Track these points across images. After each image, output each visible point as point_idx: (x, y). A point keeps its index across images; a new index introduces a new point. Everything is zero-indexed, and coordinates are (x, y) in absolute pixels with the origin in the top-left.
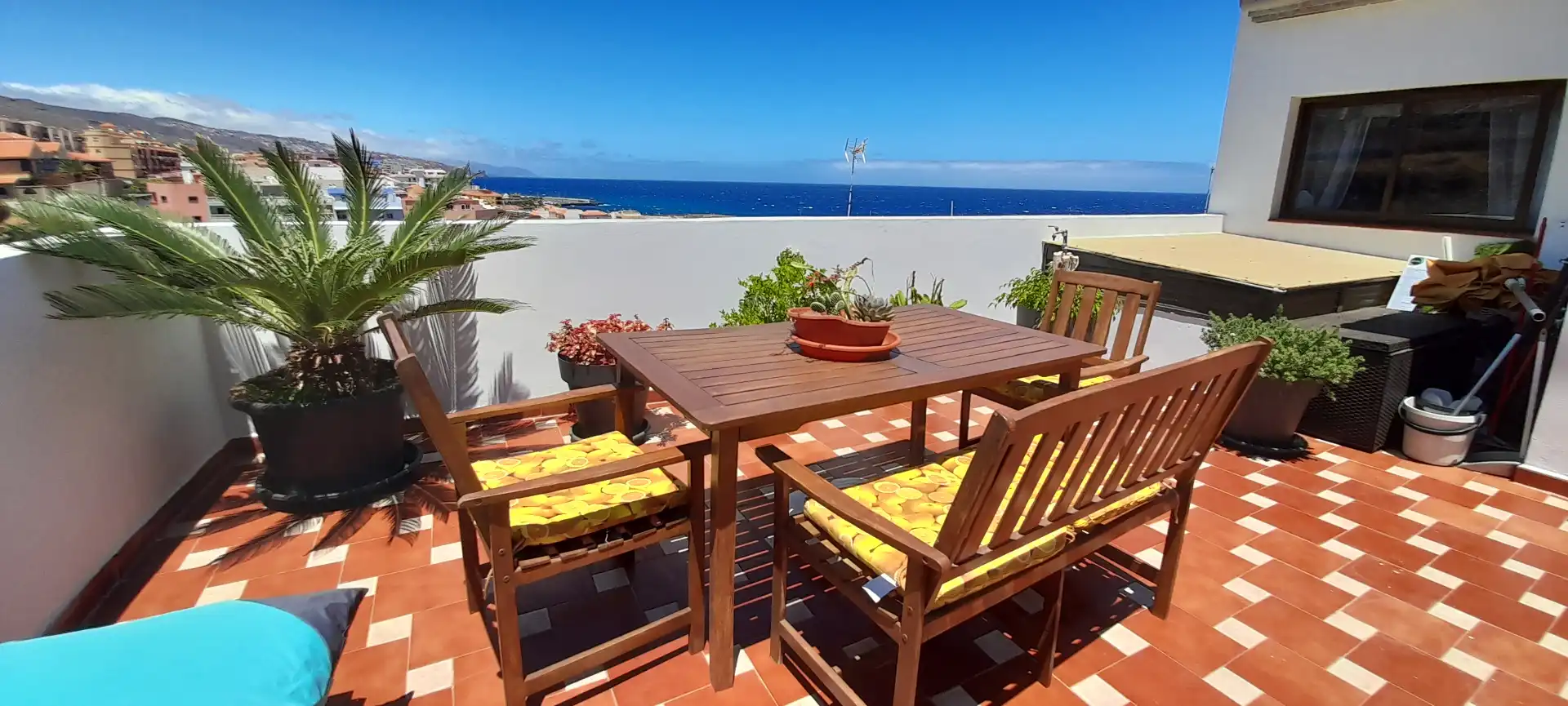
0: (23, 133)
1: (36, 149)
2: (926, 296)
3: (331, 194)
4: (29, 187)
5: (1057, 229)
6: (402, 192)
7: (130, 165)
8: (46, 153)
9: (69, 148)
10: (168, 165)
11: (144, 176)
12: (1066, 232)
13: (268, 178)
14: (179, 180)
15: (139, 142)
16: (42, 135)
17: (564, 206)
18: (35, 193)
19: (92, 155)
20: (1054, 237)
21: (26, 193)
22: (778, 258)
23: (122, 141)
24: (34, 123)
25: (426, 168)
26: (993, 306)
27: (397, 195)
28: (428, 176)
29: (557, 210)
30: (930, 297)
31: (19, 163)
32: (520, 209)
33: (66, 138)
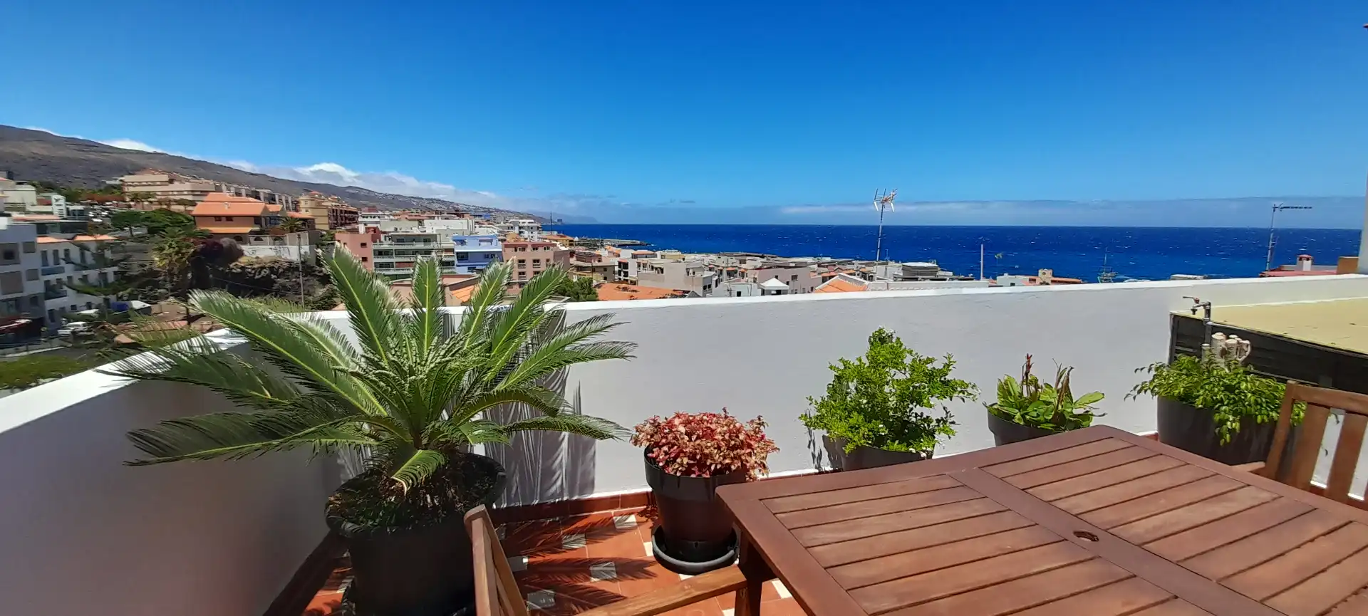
0: (258, 198)
1: (265, 209)
2: (1047, 385)
3: (454, 240)
4: (258, 236)
5: (1197, 301)
6: (502, 238)
7: (326, 220)
8: (273, 212)
9: (288, 208)
10: (350, 220)
11: (334, 228)
12: (1210, 304)
13: (413, 229)
14: (356, 231)
15: (334, 204)
16: (271, 199)
17: (620, 246)
18: (262, 240)
19: (303, 214)
20: (1194, 311)
21: (255, 240)
22: (870, 339)
23: (323, 204)
24: (266, 191)
25: (522, 218)
26: (1131, 398)
27: (499, 240)
28: (521, 225)
29: (615, 250)
30: (1054, 386)
31: (253, 219)
32: (586, 250)
33: (287, 202)
